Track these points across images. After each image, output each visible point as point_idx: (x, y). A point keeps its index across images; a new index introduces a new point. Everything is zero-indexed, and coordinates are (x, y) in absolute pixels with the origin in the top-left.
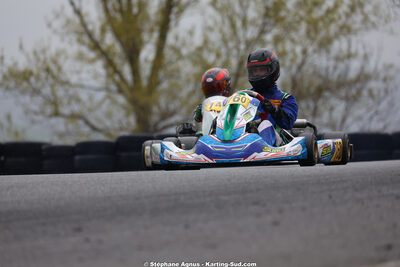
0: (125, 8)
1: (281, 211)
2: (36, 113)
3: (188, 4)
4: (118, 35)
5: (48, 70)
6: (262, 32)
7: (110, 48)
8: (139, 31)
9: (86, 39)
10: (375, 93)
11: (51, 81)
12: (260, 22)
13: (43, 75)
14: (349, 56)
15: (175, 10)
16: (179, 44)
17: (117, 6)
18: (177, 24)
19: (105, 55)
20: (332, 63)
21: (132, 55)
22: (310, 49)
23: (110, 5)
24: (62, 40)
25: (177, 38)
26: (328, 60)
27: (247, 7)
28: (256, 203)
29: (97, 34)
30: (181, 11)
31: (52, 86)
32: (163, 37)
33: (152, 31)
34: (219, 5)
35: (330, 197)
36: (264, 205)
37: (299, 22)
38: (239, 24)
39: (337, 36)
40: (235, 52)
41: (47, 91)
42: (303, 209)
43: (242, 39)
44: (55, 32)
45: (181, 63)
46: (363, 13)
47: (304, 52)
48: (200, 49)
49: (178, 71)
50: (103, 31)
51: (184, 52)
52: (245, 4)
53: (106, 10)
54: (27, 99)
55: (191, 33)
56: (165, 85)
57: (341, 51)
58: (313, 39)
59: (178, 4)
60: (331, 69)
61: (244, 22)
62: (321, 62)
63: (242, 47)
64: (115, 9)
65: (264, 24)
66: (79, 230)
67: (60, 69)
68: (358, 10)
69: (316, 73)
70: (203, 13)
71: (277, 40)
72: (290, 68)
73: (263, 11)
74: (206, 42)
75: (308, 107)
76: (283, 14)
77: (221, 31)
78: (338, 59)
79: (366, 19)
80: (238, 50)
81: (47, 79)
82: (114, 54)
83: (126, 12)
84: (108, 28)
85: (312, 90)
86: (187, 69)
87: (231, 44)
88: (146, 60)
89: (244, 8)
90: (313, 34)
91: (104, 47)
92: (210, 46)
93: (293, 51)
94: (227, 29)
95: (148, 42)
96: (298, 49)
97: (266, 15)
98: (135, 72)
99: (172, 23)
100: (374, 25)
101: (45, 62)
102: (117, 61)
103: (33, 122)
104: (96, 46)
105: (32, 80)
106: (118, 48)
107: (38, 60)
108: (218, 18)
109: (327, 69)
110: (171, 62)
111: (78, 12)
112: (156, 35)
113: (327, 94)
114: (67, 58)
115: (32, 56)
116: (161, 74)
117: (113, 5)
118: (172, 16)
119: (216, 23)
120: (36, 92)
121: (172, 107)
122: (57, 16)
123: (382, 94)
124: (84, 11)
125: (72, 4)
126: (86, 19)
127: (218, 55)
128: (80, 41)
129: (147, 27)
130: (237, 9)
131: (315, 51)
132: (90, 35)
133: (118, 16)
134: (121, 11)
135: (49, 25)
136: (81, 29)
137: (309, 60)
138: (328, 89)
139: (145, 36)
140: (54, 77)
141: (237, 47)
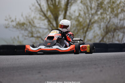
1: (103, 67)
2: (26, 36)
3: (74, 2)
4: (51, 12)
5: (30, 23)
6: (96, 12)
8: (58, 11)
9: (42, 14)
12: (96, 8)
13: (28, 24)
14: (124, 19)
15: (70, 4)
16: (71, 15)
17: (52, 3)
19: (48, 18)
20: (119, 21)
21: (56, 18)
22: (112, 17)
25: (70, 13)
26: (117, 20)
27: (92, 3)
28: (95, 65)
30: (71, 5)
31: (31, 28)
32: (66, 13)
33: (62, 11)
34: (83, 3)
35: (118, 63)
36: (97, 65)
37: (108, 8)
38: (89, 9)
39: (120, 13)
40: (88, 17)
41: (29, 29)
42: (110, 66)
43: (90, 13)
44: (32, 11)
47: (110, 18)
48: (78, 17)
50: (47, 11)
51: (73, 17)
52: (91, 2)
53: (48, 4)
54: (23, 32)
55: (75, 12)
57: (121, 17)
58: (113, 14)
59: (70, 2)
60: (118, 23)
61: (91, 8)
62: (115, 21)
63: (90, 16)
64: (51, 4)
65: (97, 9)
66: (40, 72)
67: (33, 22)
69: (114, 24)
70: (78, 6)
71: (101, 14)
72: (106, 22)
73: (97, 4)
74: (80, 14)
75: (111, 35)
76: (103, 6)
77: (84, 11)
78: (120, 20)
81: (29, 25)
82: (51, 18)
84: (49, 10)
85: (112, 29)
87: (87, 15)
88: (60, 20)
89: (91, 3)
90: (113, 12)
91: (47, 16)
92: (81, 16)
93: (106, 17)
94: (86, 11)
96: (108, 17)
97: (98, 6)
98: (57, 24)
99: (69, 9)
101: (29, 20)
102: (51, 20)
103: (25, 39)
104: (45, 15)
105: (25, 26)
107: (27, 19)
108: (83, 7)
111: (40, 5)
112: (64, 12)
113: (117, 31)
114: (36, 19)
115: (25, 18)
117: (50, 3)
118: (69, 6)
119: (82, 8)
120: (26, 29)
122: (33, 6)
125: (38, 2)
127: (83, 19)
128: (40, 14)
130: (89, 4)
131: (113, 17)
133: (52, 6)
134: (53, 5)
135: (30, 9)
136: (40, 10)
137: (111, 20)
138: (117, 29)
139: (60, 13)
140: (32, 25)
141: (89, 16)
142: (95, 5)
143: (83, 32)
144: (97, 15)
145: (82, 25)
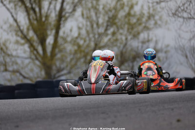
0: (38, 18)
1: (115, 117)
3: (69, 16)
4: (35, 31)
5: (2, 49)
6: (106, 30)
7: (31, 38)
8: (46, 30)
9: (20, 33)
10: (161, 59)
11: (3, 54)
12: (105, 25)
14: (148, 41)
15: (63, 19)
16: (65, 35)
17: (35, 17)
18: (64, 26)
19: (29, 41)
20: (140, 45)
21: (43, 41)
22: (129, 37)
23: (31, 17)
24: (8, 34)
25: (64, 33)
26: (138, 43)
28: (103, 113)
29: (25, 31)
30: (66, 19)
31: (4, 57)
32: (57, 32)
33: (52, 29)
34: (85, 16)
35: (139, 110)
36: (107, 114)
37: (124, 25)
38: (95, 26)
39: (142, 31)
40: (93, 39)
42: (126, 115)
43: (96, 33)
44: (4, 30)
45: (66, 45)
46: (154, 20)
47: (126, 39)
48: (77, 38)
49: (65, 48)
50: (28, 29)
51: (69, 39)
52: (98, 15)
53: (29, 19)
55: (71, 30)
56: (59, 56)
57: (144, 38)
58: (130, 33)
59: (64, 16)
60: (140, 48)
61: (97, 24)
63: (97, 36)
65: (107, 26)
66: (17, 126)
67: (7, 48)
68: (152, 18)
69: (132, 50)
70: (77, 20)
71: (114, 34)
72: (120, 47)
73: (107, 19)
74: (79, 34)
75: (129, 66)
76: (117, 21)
77: (86, 30)
78: (143, 42)
79: (156, 23)
80: (95, 38)
81: (1, 53)
82: (34, 41)
83: (39, 20)
84: (30, 28)
85: (131, 57)
86: (69, 48)
87: (91, 36)
88: (49, 43)
89: (98, 18)
90: (130, 30)
91: (28, 38)
92: (81, 36)
93: (121, 39)
94: (89, 28)
95: (50, 35)
96: (124, 38)
97: (108, 21)
98: (44, 49)
99: (62, 26)
100: (160, 26)
102: (35, 44)
104: (25, 37)
106: (35, 38)
108: (84, 22)
109: (138, 47)
110: (61, 44)
111: (16, 20)
112: (54, 31)
113: (138, 59)
114: (10, 43)
116: (57, 50)
117: (33, 17)
118: (62, 22)
119: (83, 25)
121: (62, 66)
122: (5, 23)
123: (165, 59)
124: (18, 20)
125: (13, 16)
126: (19, 24)
127: (85, 41)
128: (17, 35)
129: (49, 28)
130: (94, 18)
131: (131, 39)
132: (22, 32)
133: (35, 22)
134: (36, 19)
135: (1, 28)
136: (18, 29)
137: (129, 43)
138: (139, 57)
139: (49, 32)
140: (4, 52)
141: (94, 37)
142: (104, 20)
143: (85, 62)
144: (107, 35)
145: (84, 51)
